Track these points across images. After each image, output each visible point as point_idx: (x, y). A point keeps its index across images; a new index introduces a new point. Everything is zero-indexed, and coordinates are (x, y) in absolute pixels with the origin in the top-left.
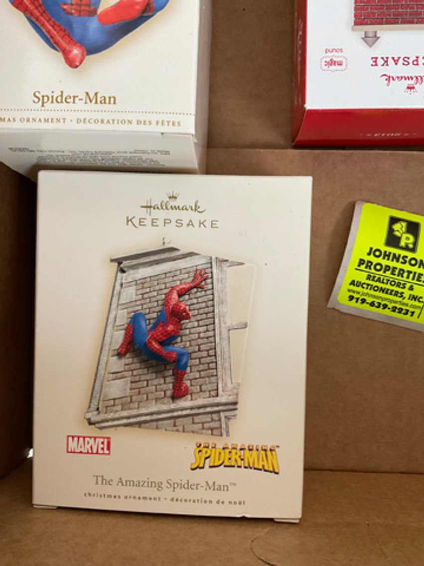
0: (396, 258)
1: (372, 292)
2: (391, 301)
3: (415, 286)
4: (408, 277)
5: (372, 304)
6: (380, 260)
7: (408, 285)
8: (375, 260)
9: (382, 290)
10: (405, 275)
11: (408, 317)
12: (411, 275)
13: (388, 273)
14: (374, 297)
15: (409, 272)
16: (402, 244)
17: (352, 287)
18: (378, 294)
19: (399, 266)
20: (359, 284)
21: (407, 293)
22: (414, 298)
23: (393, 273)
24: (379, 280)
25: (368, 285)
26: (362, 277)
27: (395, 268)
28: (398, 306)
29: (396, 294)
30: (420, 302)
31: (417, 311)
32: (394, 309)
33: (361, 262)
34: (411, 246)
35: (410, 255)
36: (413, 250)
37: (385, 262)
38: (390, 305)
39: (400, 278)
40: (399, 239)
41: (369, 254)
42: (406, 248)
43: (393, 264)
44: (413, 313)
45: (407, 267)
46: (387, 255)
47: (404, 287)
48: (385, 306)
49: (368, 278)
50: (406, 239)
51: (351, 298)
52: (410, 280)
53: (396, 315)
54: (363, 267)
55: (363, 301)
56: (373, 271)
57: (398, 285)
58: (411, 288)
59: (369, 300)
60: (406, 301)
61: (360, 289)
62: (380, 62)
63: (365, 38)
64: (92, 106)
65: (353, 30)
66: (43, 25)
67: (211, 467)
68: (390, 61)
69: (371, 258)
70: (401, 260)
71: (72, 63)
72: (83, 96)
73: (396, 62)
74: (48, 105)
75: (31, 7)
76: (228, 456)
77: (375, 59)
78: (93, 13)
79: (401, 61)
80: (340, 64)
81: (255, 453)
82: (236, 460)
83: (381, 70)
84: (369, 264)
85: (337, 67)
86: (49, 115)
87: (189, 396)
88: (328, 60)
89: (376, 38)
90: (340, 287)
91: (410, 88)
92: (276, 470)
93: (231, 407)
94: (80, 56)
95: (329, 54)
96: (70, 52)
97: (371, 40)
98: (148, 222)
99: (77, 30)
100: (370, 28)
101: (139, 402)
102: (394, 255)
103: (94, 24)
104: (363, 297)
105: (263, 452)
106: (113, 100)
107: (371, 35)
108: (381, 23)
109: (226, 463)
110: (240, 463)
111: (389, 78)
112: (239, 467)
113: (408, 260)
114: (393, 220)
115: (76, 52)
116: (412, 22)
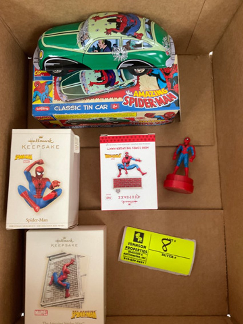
0: (137, 245)
1: (130, 256)
2: (137, 259)
3: (143, 254)
4: (141, 251)
5: (131, 260)
6: (132, 246)
7: (141, 254)
8: (130, 246)
9: (133, 256)
10: (140, 251)
11: (142, 264)
12: (142, 251)
13: (135, 250)
14: (131, 258)
15: (141, 250)
16: (138, 241)
17: (124, 255)
18: (132, 257)
19: (138, 248)
20: (126, 254)
21: (141, 256)
22: (143, 258)
23: (136, 250)
24: (132, 253)
25: (129, 254)
26: (127, 252)
27: (136, 249)
28: (139, 260)
29: (138, 257)
30: (145, 259)
31: (145, 262)
32: (138, 261)
33: (126, 247)
34: (141, 241)
35: (141, 244)
36: (142, 243)
37: (133, 247)
38: (137, 260)
39: (138, 252)
40: (137, 239)
41: (129, 244)
42: (140, 242)
43: (136, 247)
44: (144, 263)
45: (140, 248)
46: (134, 245)
47: (140, 254)
48: (135, 261)
49: (129, 252)
50: (140, 239)
51: (125, 258)
52: (141, 252)
53: (138, 263)
54: (127, 248)
55: (128, 259)
56: (130, 249)
57: (138, 254)
58: (142, 255)
59: (130, 259)
60: (141, 259)
61: (126, 255)
62: (121, 197)
63: (117, 191)
64: (41, 222)
65: (113, 189)
66: (28, 201)
67: (77, 318)
68: (124, 197)
69: (129, 246)
70: (138, 246)
71: (36, 211)
72: (39, 219)
73: (125, 197)
74: (30, 222)
75: (25, 196)
76: (82, 315)
77: (119, 197)
78: (42, 197)
79: (126, 197)
80: (110, 198)
81: (89, 313)
82: (84, 316)
83: (121, 200)
84: (129, 248)
85: (109, 199)
86: (30, 225)
87: (70, 297)
88: (107, 197)
89: (119, 191)
90: (121, 255)
91: (129, 204)
92: (96, 318)
93: (82, 299)
94: (38, 209)
95: (107, 196)
96: (36, 208)
97: (118, 192)
98: (57, 245)
99: (37, 201)
100: (118, 188)
101: (56, 299)
102: (136, 245)
103: (42, 201)
104: (128, 258)
105: (92, 313)
106: (47, 220)
107: (118, 190)
108: (120, 187)
109: (82, 316)
110: (85, 316)
111: (123, 202)
112: (85, 317)
113: (140, 246)
114: (136, 233)
115: (37, 208)
116: (128, 187)
